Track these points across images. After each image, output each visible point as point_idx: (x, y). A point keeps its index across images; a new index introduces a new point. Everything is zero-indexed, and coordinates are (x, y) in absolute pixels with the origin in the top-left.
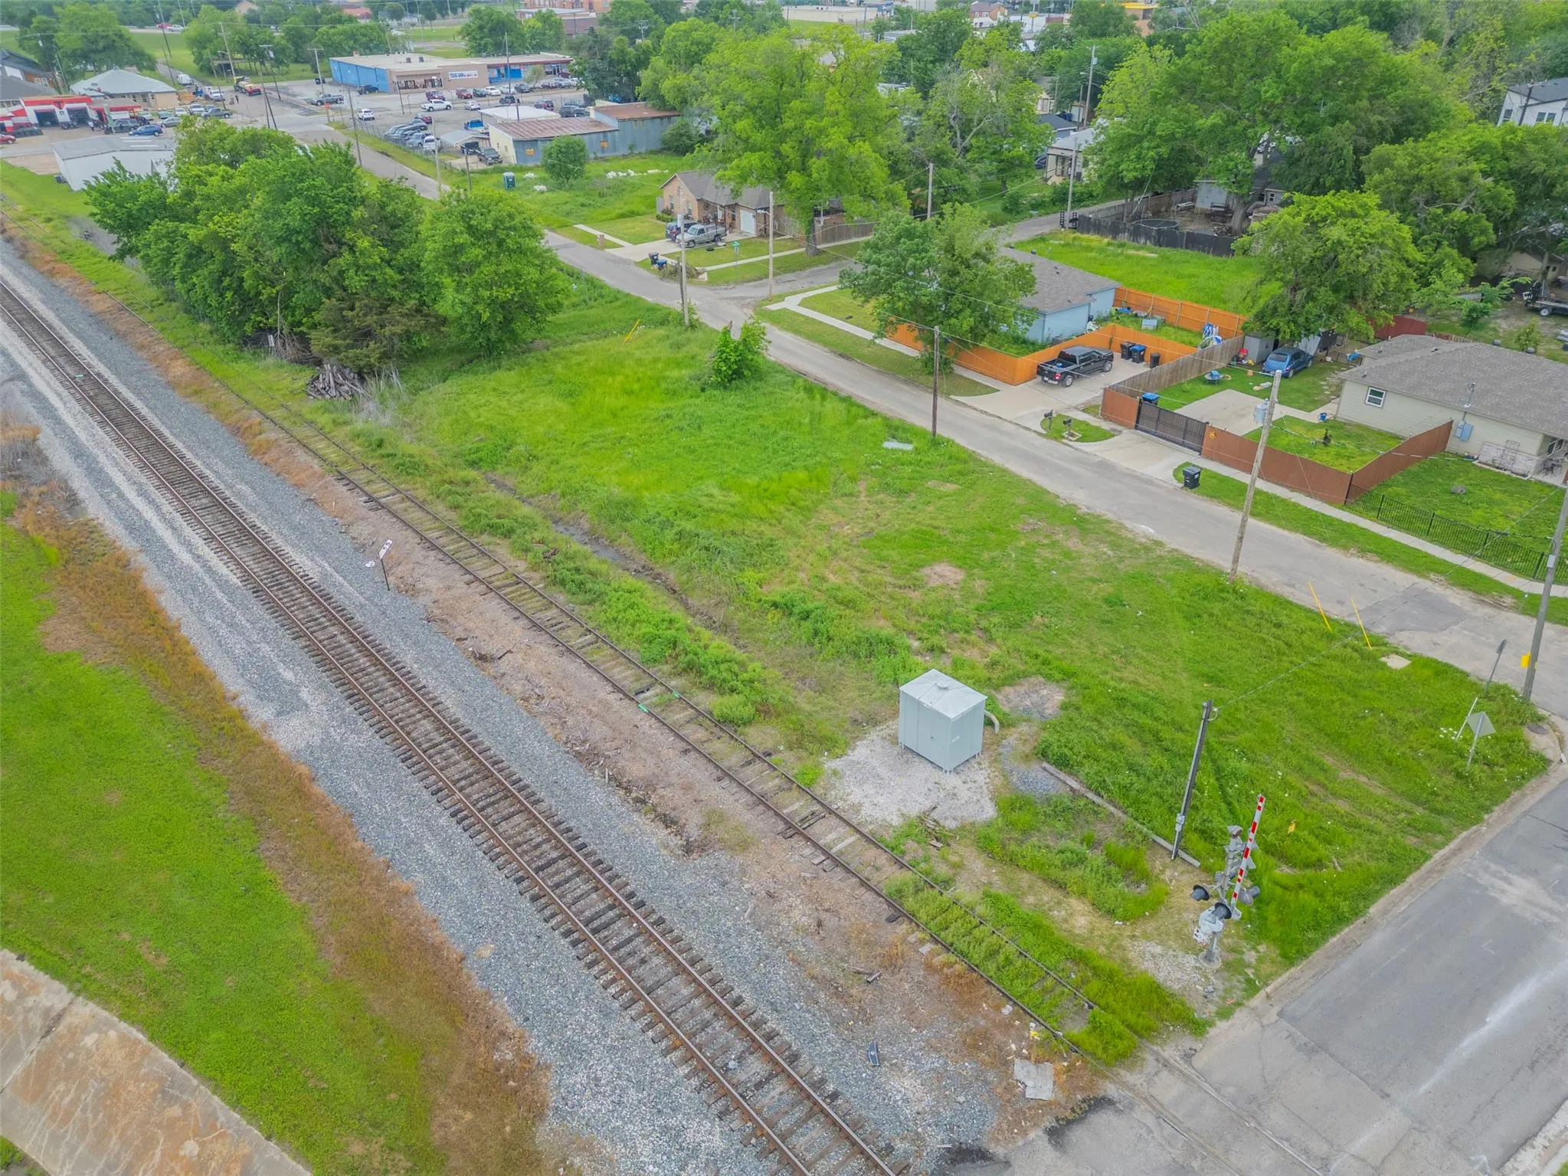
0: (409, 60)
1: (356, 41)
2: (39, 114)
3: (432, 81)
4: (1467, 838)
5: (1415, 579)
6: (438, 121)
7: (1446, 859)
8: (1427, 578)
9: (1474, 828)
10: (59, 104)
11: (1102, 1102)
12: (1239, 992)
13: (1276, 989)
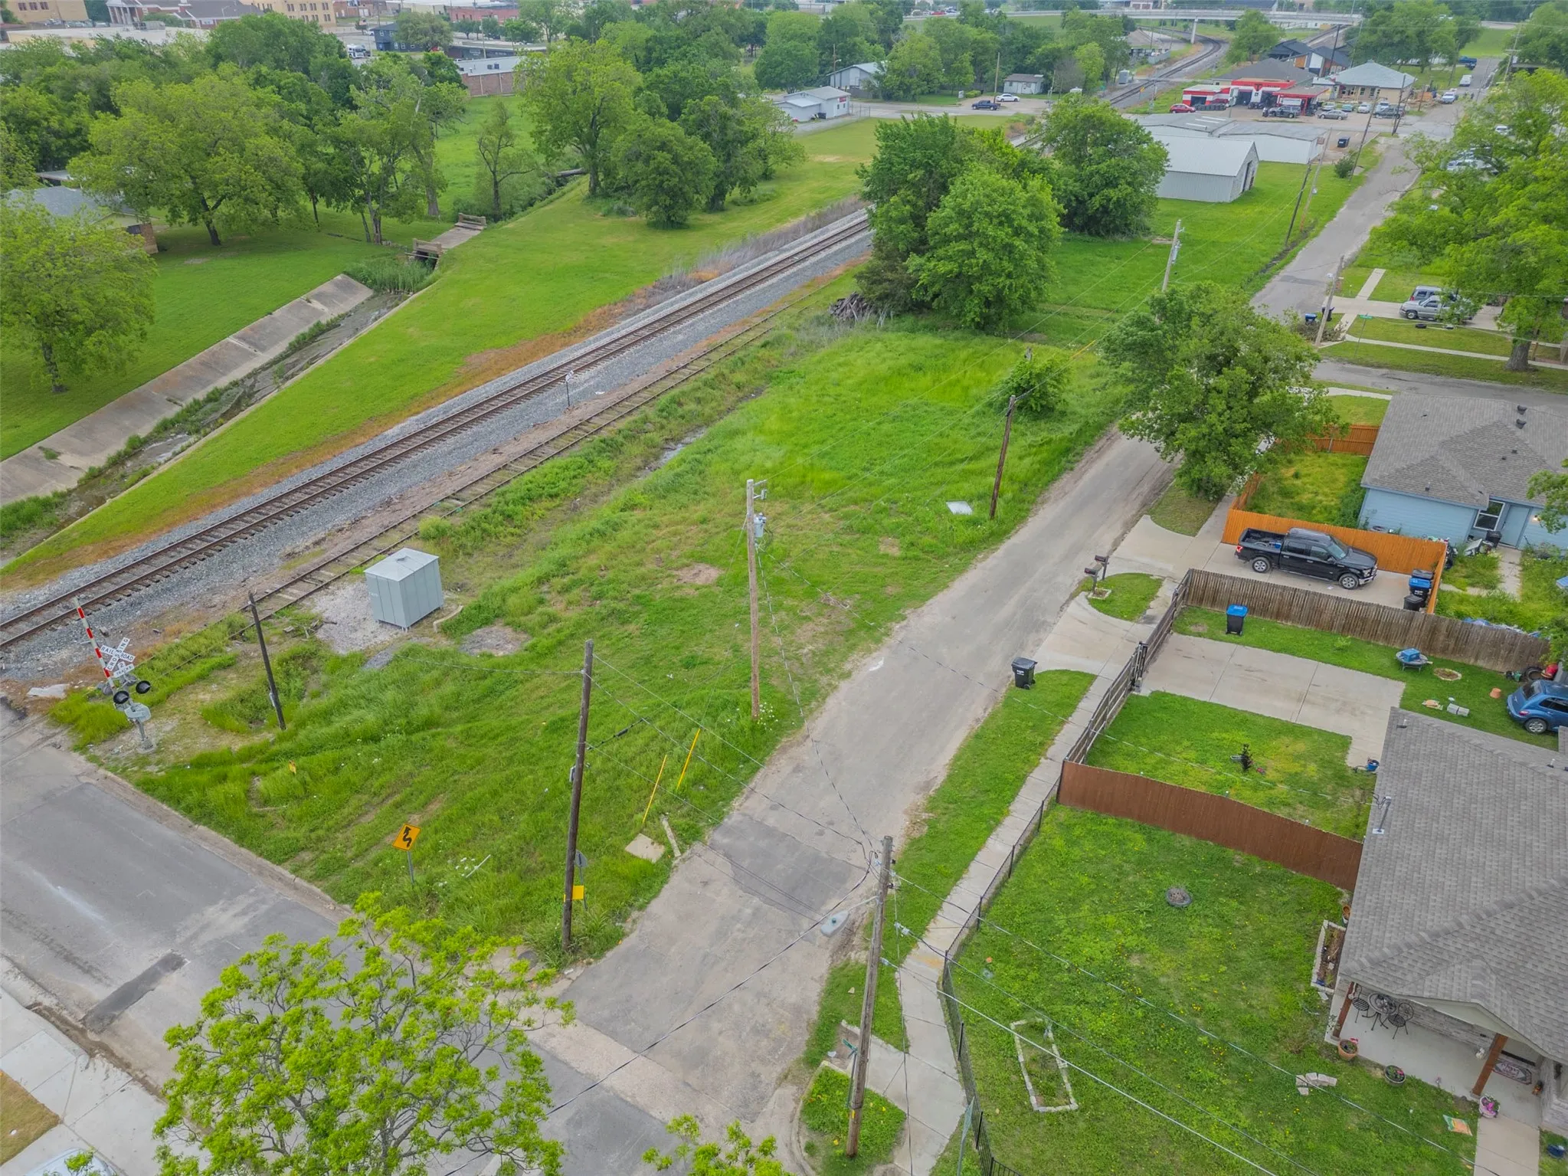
7: (279, 878)
9: (329, 898)
11: (22, 714)
12: (112, 764)
13: (113, 780)
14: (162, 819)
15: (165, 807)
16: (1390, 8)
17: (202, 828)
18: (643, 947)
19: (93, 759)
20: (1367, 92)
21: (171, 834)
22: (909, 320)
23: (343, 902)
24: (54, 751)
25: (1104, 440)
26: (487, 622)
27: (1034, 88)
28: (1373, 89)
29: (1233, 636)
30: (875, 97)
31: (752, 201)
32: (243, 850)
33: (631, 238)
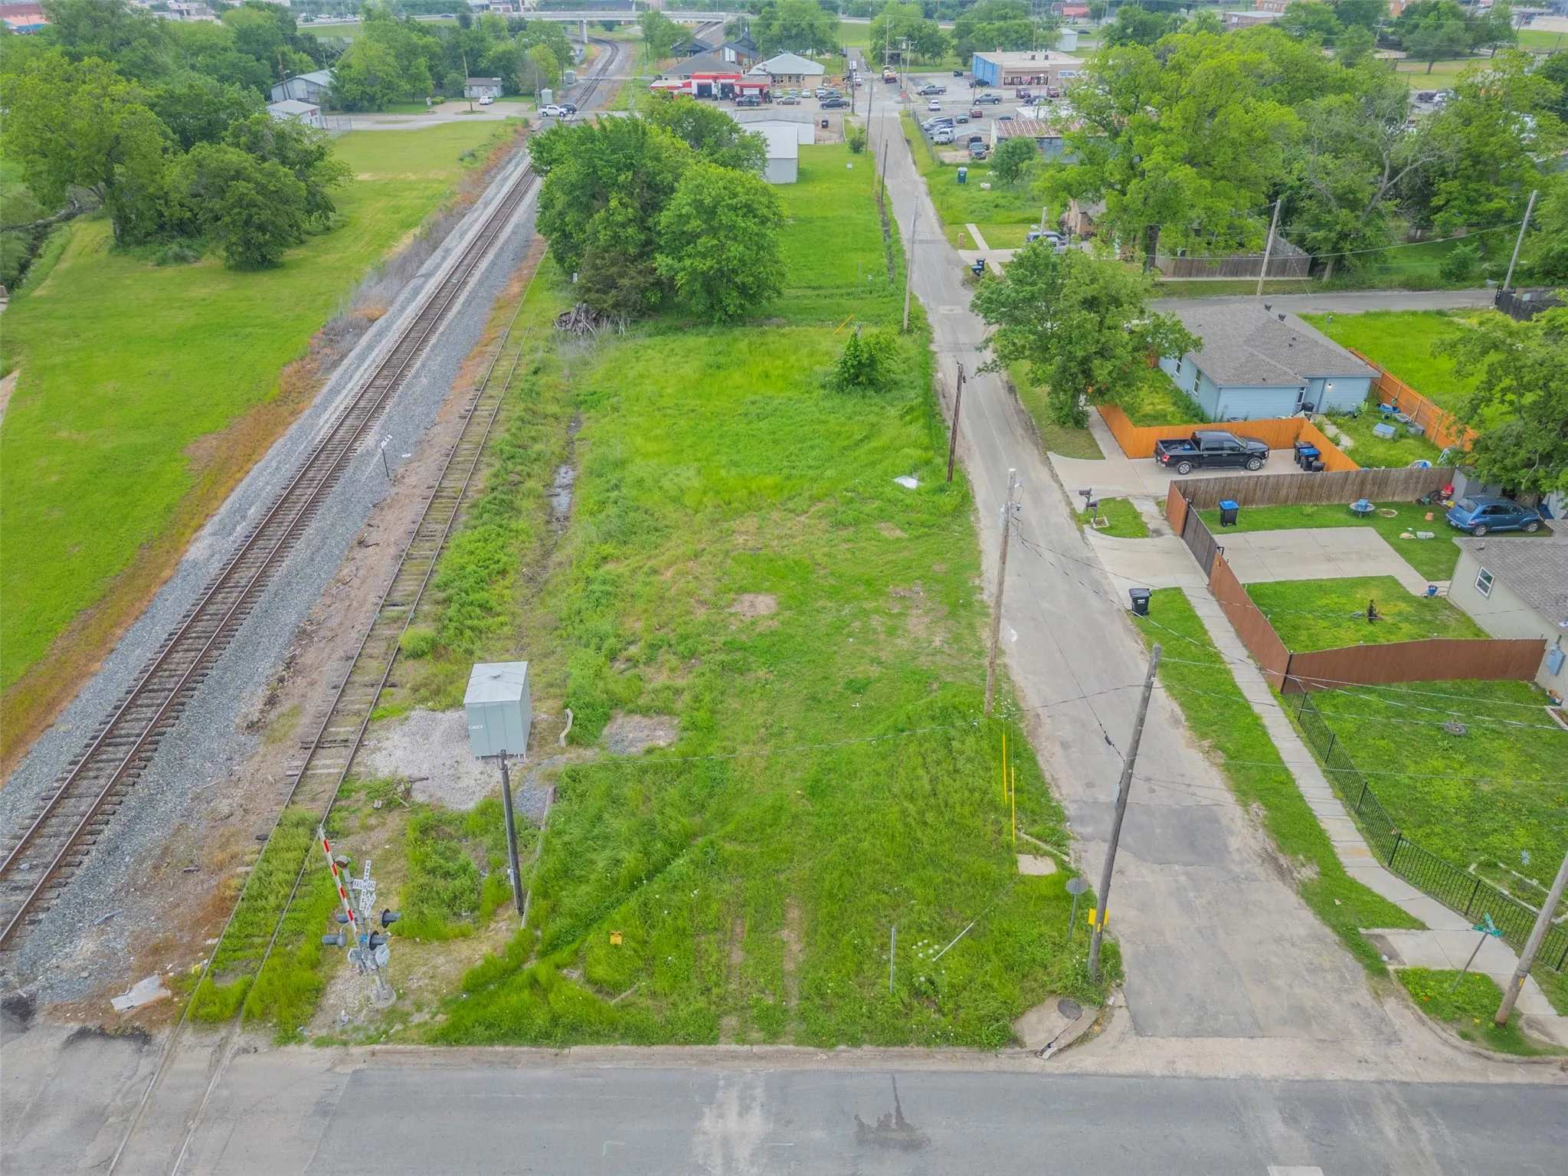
0: (1033, 58)
1: (1007, 37)
2: (700, 87)
3: (1039, 78)
4: (787, 1053)
5: (1229, 799)
6: (988, 116)
7: (734, 1056)
8: (1245, 805)
9: (811, 1049)
10: (715, 78)
11: (142, 1038)
12: (361, 1036)
13: (387, 1052)
14: (509, 1062)
15: (500, 1049)
16: (771, 5)
17: (575, 1049)
18: (1142, 949)
19: (321, 1043)
20: (794, 79)
21: (544, 1073)
22: (648, 325)
23: (834, 1045)
24: (250, 1059)
25: (942, 400)
26: (607, 718)
27: (496, 91)
28: (798, 76)
29: (1230, 527)
30: (333, 109)
31: (328, 229)
32: (655, 1048)
33: (224, 286)
